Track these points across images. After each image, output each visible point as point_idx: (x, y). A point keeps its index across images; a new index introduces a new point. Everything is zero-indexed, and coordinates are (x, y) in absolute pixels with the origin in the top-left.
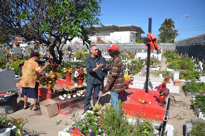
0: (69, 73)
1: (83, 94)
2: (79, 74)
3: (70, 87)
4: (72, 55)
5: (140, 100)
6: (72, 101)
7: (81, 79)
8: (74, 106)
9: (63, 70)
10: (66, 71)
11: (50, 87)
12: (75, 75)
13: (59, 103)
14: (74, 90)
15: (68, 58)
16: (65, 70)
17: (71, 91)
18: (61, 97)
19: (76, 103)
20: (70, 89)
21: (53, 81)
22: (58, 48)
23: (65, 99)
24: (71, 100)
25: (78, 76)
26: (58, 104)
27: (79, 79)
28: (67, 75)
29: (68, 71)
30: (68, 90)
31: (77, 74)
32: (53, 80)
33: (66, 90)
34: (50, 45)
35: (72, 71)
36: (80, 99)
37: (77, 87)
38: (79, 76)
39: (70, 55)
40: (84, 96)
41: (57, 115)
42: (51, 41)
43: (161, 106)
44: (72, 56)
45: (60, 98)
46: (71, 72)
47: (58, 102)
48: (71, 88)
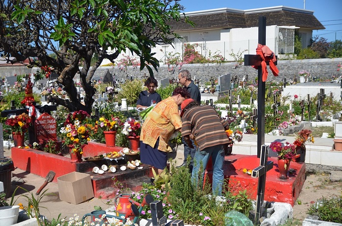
0: (111, 128)
1: (139, 166)
2: (131, 128)
3: (115, 152)
4: (117, 93)
5: (245, 170)
7: (137, 137)
9: (100, 121)
10: (106, 125)
11: (77, 149)
12: (124, 129)
13: (94, 178)
14: (122, 159)
15: (106, 101)
16: (102, 121)
17: (116, 159)
18: (96, 170)
19: (126, 181)
20: (114, 156)
21: (83, 138)
22: (83, 77)
23: (104, 174)
24: (117, 175)
25: (130, 132)
26: (92, 180)
27: (132, 139)
28: (107, 132)
29: (109, 125)
30: (110, 158)
31: (128, 128)
32: (83, 136)
33: (107, 158)
34: (66, 69)
35: (117, 124)
36: (135, 173)
37: (127, 154)
38: (133, 131)
39: (111, 94)
40: (141, 168)
41: (90, 200)
42: (66, 60)
43: (281, 178)
44: (116, 96)
45: (96, 172)
46: (116, 126)
47: (92, 177)
48: (116, 155)
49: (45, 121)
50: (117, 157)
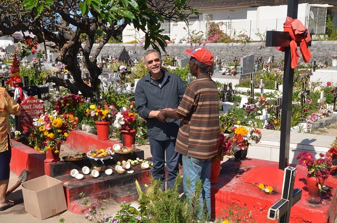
0: (104, 117)
1: (129, 170)
2: (124, 120)
3: (102, 150)
4: (130, 73)
5: (261, 186)
6: (100, 183)
7: (131, 131)
8: (105, 196)
9: (90, 109)
10: (97, 114)
11: (51, 147)
12: (116, 121)
13: (69, 185)
14: (110, 159)
16: (93, 110)
17: (102, 160)
18: (75, 173)
19: (110, 190)
20: (99, 156)
21: (59, 133)
23: (84, 178)
24: (98, 181)
25: (122, 125)
26: (65, 188)
27: (125, 133)
28: (99, 122)
29: (101, 114)
30: (95, 157)
31: (120, 119)
32: (59, 131)
33: (91, 157)
34: (66, 45)
35: (110, 114)
36: (122, 178)
37: (117, 152)
38: (126, 124)
39: (123, 73)
40: (132, 172)
41: (61, 213)
42: (67, 35)
44: (128, 77)
45: (74, 176)
46: (109, 116)
47: (66, 183)
48: (102, 154)
49: (31, 105)
50: (103, 156)
